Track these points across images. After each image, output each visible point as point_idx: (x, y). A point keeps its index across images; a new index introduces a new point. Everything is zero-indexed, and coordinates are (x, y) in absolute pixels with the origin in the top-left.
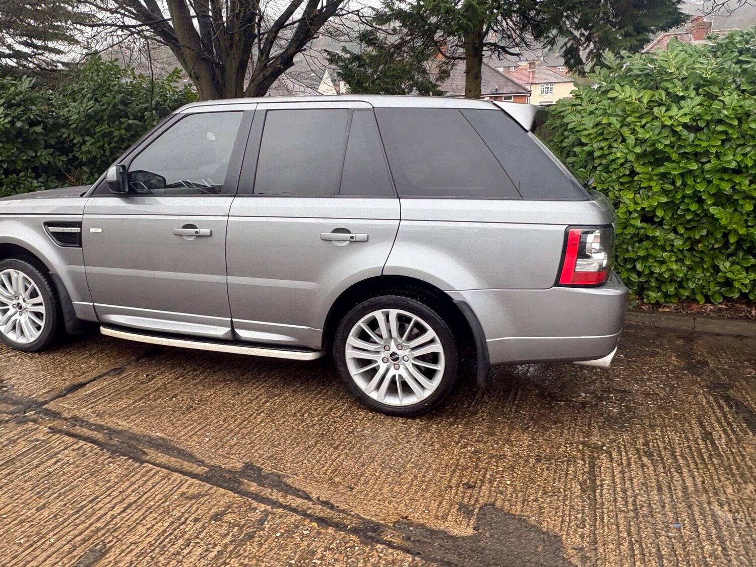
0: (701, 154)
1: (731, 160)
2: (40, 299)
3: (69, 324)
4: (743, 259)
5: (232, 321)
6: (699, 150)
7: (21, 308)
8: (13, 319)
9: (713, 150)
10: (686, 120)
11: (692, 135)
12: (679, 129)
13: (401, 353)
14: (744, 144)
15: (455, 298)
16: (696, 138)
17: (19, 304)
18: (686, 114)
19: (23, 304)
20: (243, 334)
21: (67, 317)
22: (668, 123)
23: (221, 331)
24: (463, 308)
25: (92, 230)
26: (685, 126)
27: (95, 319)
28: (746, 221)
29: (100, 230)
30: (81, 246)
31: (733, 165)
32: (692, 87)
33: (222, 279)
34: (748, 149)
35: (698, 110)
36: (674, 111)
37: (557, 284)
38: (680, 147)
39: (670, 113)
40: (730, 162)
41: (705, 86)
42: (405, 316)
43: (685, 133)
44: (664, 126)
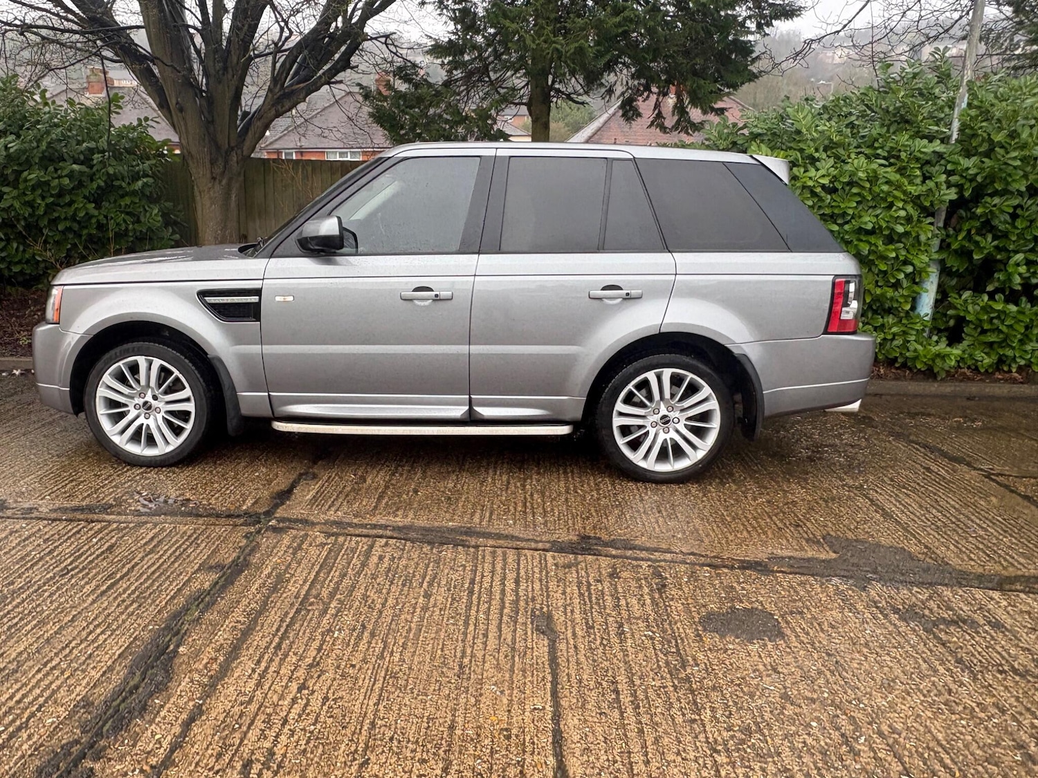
0: (838, 215)
1: (868, 221)
2: (187, 392)
3: (232, 424)
4: (872, 318)
5: (470, 399)
6: (836, 211)
7: (150, 408)
8: (137, 423)
9: (850, 212)
10: (825, 181)
11: (829, 197)
12: (818, 190)
13: (672, 415)
14: (875, 206)
15: (736, 351)
16: (832, 199)
17: (146, 403)
18: (823, 176)
19: (154, 403)
20: (486, 412)
21: (230, 413)
22: (810, 183)
23: (458, 412)
24: (743, 360)
25: (278, 299)
26: (823, 187)
27: (269, 414)
28: (877, 282)
29: (291, 298)
30: (259, 320)
31: (869, 226)
32: (821, 149)
33: (464, 349)
34: (879, 211)
35: (833, 172)
36: (812, 172)
37: (826, 332)
38: (820, 207)
39: (808, 174)
40: (866, 223)
41: (832, 148)
42: (678, 375)
43: (823, 194)
44: (804, 187)
